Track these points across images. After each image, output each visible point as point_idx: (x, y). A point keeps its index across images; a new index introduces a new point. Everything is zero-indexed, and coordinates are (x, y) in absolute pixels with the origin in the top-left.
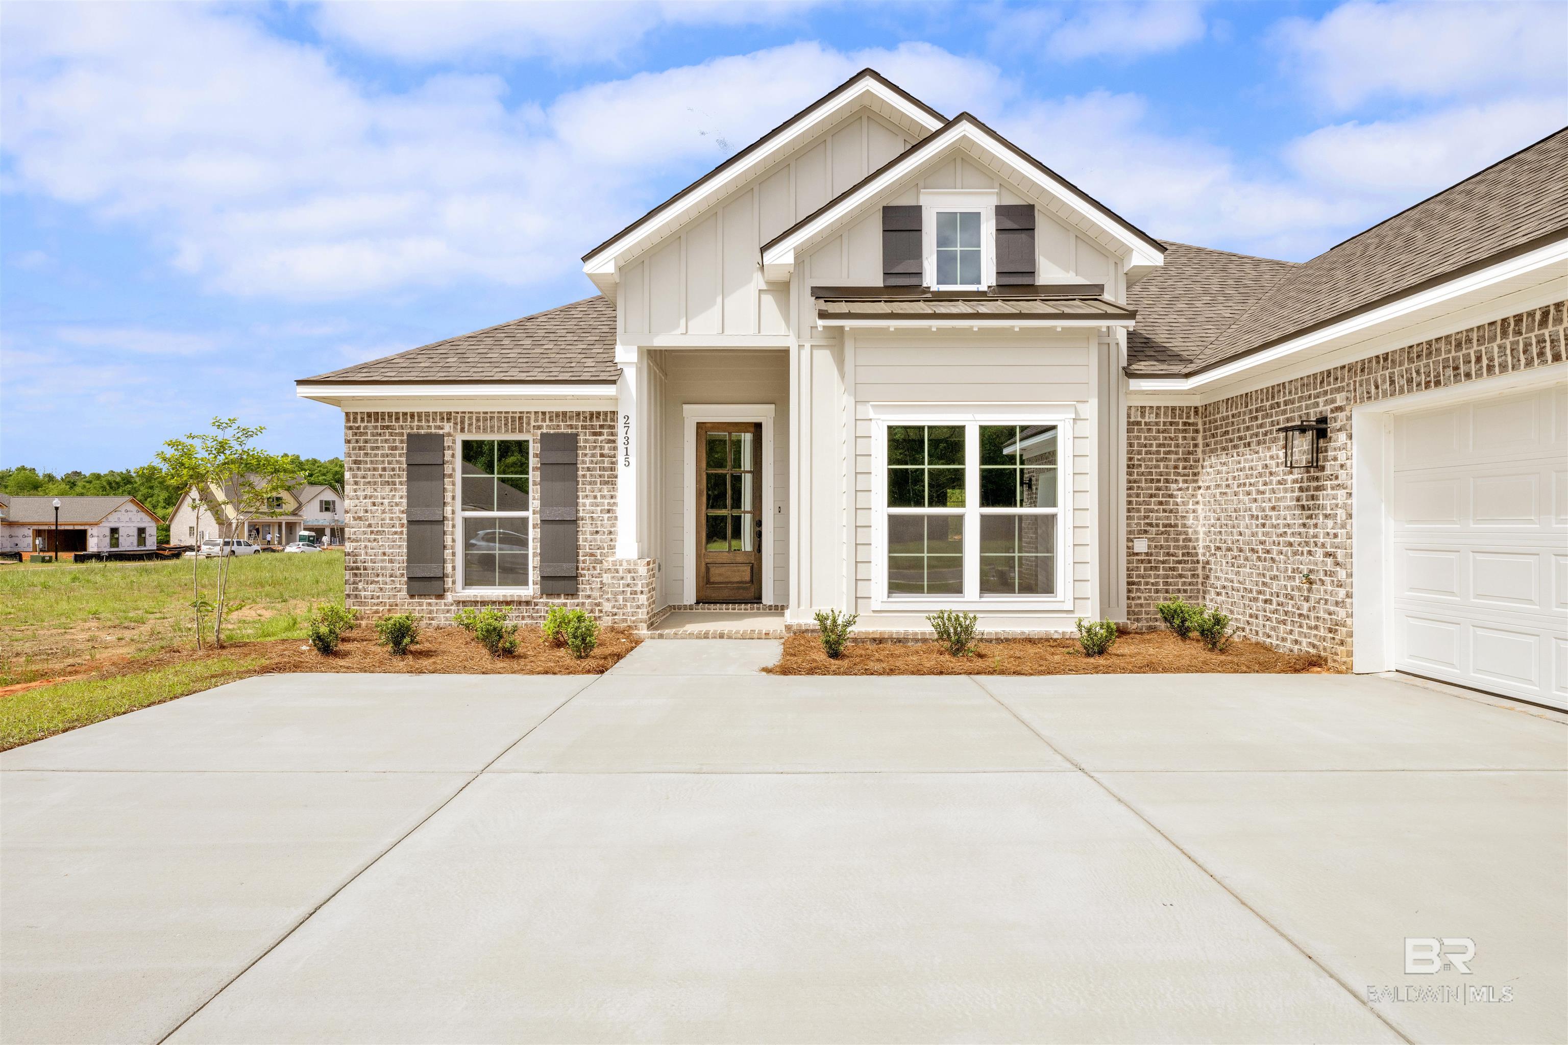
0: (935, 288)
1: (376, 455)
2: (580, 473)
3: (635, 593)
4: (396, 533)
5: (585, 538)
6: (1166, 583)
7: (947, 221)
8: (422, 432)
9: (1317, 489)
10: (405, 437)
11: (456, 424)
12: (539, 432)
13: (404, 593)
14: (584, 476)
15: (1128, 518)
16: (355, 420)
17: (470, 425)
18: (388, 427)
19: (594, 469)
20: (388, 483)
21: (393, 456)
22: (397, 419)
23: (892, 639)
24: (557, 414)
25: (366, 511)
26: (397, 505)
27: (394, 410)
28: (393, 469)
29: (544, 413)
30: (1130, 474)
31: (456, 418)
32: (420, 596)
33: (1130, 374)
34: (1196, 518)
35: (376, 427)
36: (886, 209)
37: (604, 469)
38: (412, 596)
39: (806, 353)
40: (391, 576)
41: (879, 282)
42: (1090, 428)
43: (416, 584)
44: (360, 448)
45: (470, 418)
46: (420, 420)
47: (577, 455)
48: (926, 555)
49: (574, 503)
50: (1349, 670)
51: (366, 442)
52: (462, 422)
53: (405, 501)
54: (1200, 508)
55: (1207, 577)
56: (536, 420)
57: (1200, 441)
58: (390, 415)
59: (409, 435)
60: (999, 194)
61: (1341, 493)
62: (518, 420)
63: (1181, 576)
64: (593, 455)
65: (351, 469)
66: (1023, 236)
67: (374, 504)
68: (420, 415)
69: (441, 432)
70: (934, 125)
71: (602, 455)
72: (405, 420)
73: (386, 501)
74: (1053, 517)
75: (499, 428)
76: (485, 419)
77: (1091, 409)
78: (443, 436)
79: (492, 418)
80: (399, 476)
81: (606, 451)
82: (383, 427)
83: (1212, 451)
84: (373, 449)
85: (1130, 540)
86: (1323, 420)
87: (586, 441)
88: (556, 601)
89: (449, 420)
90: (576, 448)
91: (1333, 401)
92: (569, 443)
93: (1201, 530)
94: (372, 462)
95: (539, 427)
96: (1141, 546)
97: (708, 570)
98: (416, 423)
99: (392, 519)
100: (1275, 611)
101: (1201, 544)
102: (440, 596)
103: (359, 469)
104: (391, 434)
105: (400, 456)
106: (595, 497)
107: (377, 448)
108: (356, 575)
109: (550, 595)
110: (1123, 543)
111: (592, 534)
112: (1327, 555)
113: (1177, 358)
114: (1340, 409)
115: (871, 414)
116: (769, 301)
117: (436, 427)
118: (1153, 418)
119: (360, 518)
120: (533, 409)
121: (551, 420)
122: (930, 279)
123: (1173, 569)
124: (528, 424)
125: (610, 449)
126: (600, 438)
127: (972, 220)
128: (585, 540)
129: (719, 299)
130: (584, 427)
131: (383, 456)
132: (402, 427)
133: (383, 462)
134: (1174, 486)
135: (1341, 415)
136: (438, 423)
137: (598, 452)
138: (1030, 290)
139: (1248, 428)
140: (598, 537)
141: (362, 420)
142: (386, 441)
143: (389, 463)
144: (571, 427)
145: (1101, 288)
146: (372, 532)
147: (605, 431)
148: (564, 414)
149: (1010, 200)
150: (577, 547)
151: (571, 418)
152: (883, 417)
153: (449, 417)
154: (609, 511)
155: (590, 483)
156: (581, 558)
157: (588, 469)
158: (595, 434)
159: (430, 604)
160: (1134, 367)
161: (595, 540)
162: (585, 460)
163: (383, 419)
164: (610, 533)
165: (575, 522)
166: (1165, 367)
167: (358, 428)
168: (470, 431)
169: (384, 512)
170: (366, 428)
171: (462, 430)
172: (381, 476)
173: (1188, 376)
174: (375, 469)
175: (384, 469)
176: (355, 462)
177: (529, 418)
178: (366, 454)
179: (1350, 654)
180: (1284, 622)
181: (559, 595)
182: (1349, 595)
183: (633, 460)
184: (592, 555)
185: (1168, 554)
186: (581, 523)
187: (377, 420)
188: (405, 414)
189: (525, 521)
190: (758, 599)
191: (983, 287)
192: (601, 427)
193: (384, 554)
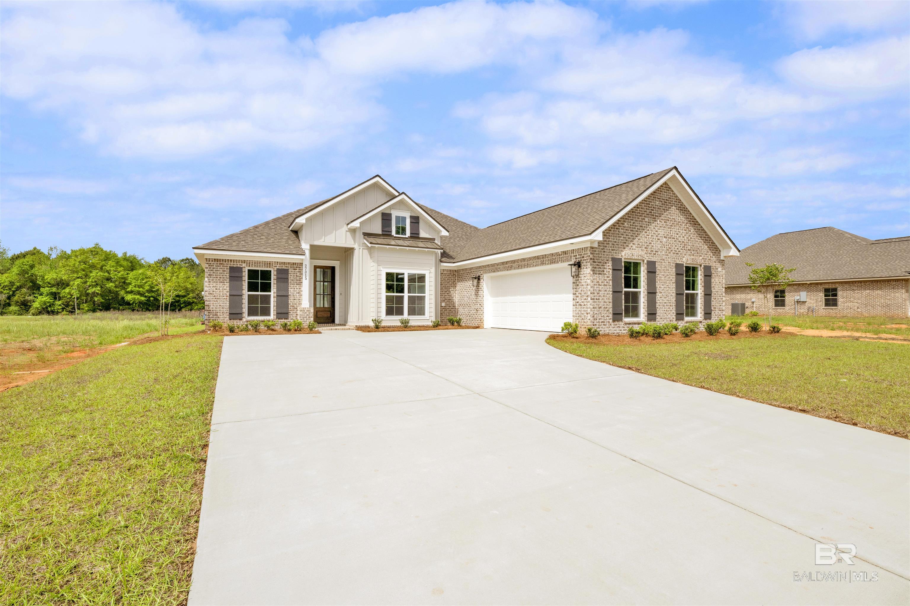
0: (395, 235)
1: (217, 273)
2: (289, 281)
3: (310, 317)
4: (224, 299)
5: (291, 301)
6: (449, 314)
7: (397, 218)
8: (235, 266)
9: (478, 291)
10: (228, 267)
11: (247, 264)
12: (276, 268)
13: (228, 318)
14: (291, 282)
15: (441, 297)
16: (209, 261)
17: (252, 265)
18: (222, 264)
19: (294, 280)
20: (222, 282)
21: (224, 273)
22: (225, 261)
23: (387, 327)
24: (282, 263)
25: (213, 291)
26: (225, 289)
27: (224, 258)
28: (224, 278)
29: (277, 262)
30: (441, 286)
31: (247, 262)
32: (233, 319)
33: (441, 262)
34: (456, 298)
35: (217, 264)
36: (382, 213)
37: (297, 280)
38: (230, 319)
39: (361, 250)
40: (223, 313)
41: (381, 233)
42: (433, 275)
43: (232, 315)
44: (211, 270)
45: (252, 262)
46: (234, 262)
47: (288, 276)
48: (395, 306)
49: (287, 290)
50: (483, 328)
51: (213, 268)
52: (249, 264)
53: (228, 288)
54: (456, 295)
55: (458, 312)
56: (275, 264)
57: (456, 278)
58: (223, 260)
59: (230, 267)
60: (411, 213)
61: (482, 292)
62: (269, 264)
63: (452, 312)
64: (294, 276)
65: (207, 277)
66: (417, 224)
67: (216, 289)
68: (234, 260)
69: (241, 266)
70: (397, 194)
71: (296, 276)
72: (228, 262)
73: (221, 288)
74: (425, 296)
75: (262, 266)
76: (257, 263)
77: (433, 270)
78: (242, 268)
79: (260, 263)
80: (226, 280)
81: (298, 275)
82: (220, 264)
83: (459, 281)
84: (216, 271)
85: (441, 303)
86: (479, 276)
87: (291, 271)
88: (281, 321)
89: (244, 263)
90: (288, 274)
91: (481, 273)
92: (286, 272)
93: (457, 300)
94: (216, 275)
95: (276, 266)
96: (443, 304)
97: (317, 313)
98: (232, 263)
99: (223, 294)
100: (471, 318)
101: (457, 304)
102: (241, 319)
103: (210, 277)
104: (223, 266)
105: (226, 273)
106: (294, 289)
107: (218, 271)
108: (209, 313)
109: (279, 319)
110: (439, 304)
111: (293, 300)
112: (480, 305)
113: (451, 257)
114: (482, 274)
115: (382, 269)
116: (348, 233)
117: (240, 265)
118: (446, 272)
119: (211, 294)
120: (274, 261)
121: (280, 264)
122: (394, 233)
123: (451, 310)
124: (272, 265)
125: (299, 274)
126: (296, 271)
127: (404, 219)
128: (291, 302)
129: (334, 232)
130: (290, 267)
131: (220, 273)
132: (227, 264)
133: (220, 275)
134: (451, 289)
135: (482, 276)
136: (241, 264)
137: (295, 275)
138: (418, 238)
139: (466, 277)
140: (295, 301)
141: (212, 261)
142: (221, 268)
143: (222, 276)
144: (287, 267)
145: (434, 239)
146: (215, 298)
147: (298, 269)
148: (284, 263)
149: (412, 215)
150: (288, 304)
151: (287, 264)
152: (385, 270)
153: (244, 262)
154: (299, 293)
155: (293, 284)
156: (290, 307)
157: (292, 280)
158: (294, 269)
159: (237, 322)
160: (442, 259)
161: (294, 302)
162: (291, 277)
163: (220, 261)
164: (299, 300)
165: (288, 296)
166: (449, 260)
167: (210, 264)
168: (252, 267)
169: (220, 292)
170: (213, 264)
171: (249, 266)
172: (219, 280)
173: (454, 263)
174: (217, 278)
175: (220, 278)
176: (209, 275)
177: (272, 263)
178: (214, 273)
179: (483, 325)
180: (473, 320)
181: (282, 319)
182: (483, 313)
183: (308, 278)
184: (293, 306)
185: (449, 307)
186: (289, 296)
187: (218, 261)
188: (228, 260)
189: (270, 295)
190: (333, 321)
191: (407, 236)
192: (296, 267)
193: (220, 306)
